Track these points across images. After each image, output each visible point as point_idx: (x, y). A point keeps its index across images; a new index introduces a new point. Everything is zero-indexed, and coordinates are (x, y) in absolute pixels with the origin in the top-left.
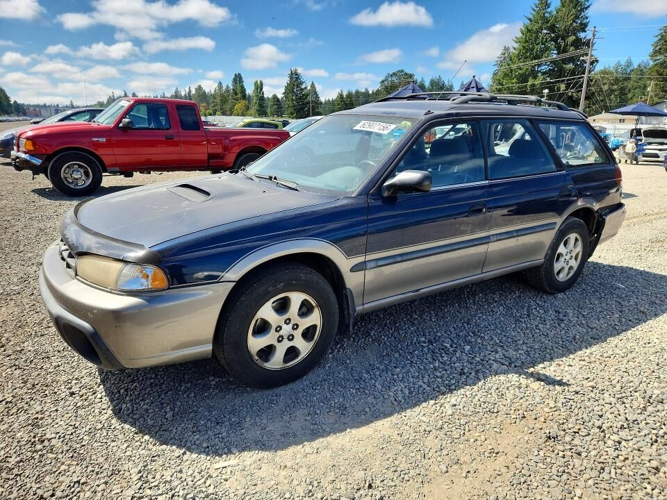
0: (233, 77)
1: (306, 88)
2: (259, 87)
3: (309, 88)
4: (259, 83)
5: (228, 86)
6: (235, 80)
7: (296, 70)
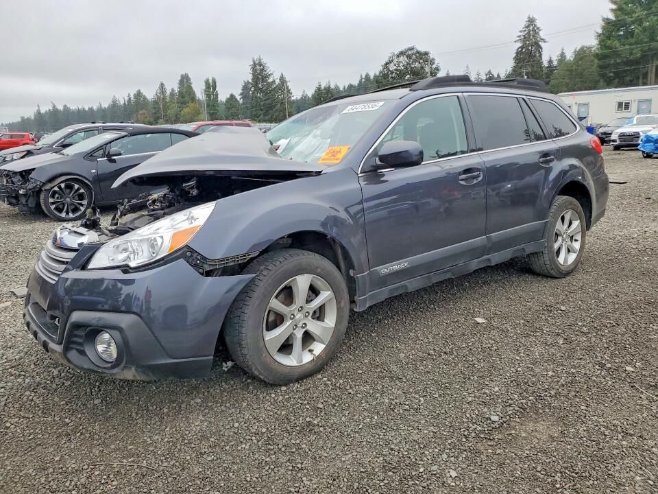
0: (180, 78)
1: (274, 81)
2: (211, 87)
3: (278, 82)
4: (211, 81)
5: (173, 90)
6: (181, 82)
7: (260, 60)
